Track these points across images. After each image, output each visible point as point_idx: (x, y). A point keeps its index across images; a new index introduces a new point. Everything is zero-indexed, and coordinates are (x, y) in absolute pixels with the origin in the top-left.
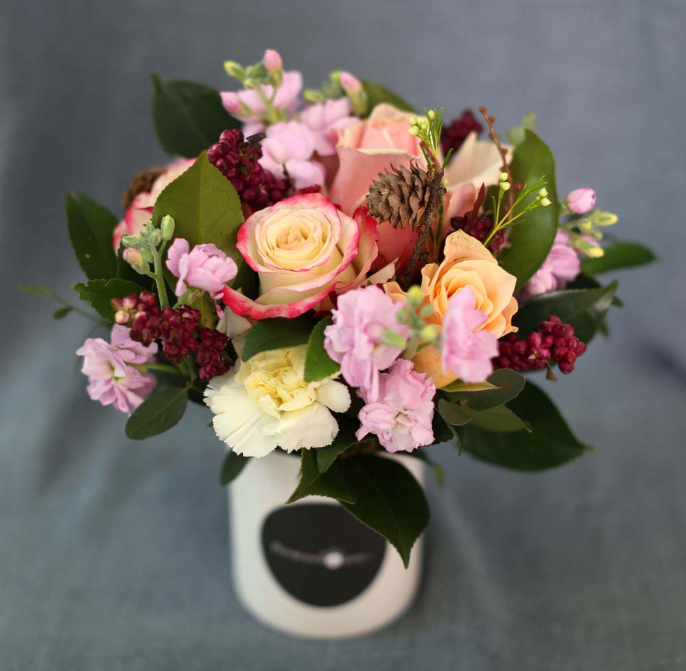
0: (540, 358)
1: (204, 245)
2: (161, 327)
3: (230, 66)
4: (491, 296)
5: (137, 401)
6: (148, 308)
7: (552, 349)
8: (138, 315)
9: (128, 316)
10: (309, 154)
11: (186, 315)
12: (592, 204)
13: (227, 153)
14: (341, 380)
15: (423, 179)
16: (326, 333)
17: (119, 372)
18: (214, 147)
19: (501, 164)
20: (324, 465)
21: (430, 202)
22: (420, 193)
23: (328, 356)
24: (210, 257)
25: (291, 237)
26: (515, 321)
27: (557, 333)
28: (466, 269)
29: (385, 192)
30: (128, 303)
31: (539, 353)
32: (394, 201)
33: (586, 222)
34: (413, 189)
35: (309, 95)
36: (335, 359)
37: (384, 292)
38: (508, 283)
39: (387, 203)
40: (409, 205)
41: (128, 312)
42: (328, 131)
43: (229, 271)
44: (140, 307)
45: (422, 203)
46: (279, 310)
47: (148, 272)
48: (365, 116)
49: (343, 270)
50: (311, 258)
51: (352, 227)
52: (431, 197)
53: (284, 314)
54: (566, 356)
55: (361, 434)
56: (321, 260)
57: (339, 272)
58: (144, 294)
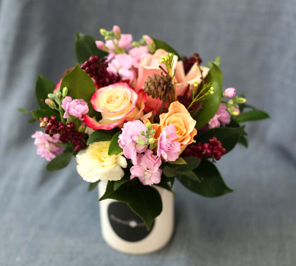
0: (207, 153)
1: (77, 100)
2: (57, 130)
3: (102, 31)
4: (186, 128)
5: (53, 156)
6: (53, 122)
7: (212, 150)
8: (48, 124)
9: (45, 124)
10: (130, 67)
11: (69, 126)
12: (234, 94)
13: (91, 65)
14: (123, 155)
15: (164, 80)
16: (119, 137)
17: (47, 145)
18: (86, 63)
19: (200, 76)
20: (116, 187)
21: (166, 89)
22: (162, 86)
23: (119, 146)
24: (78, 104)
25: (113, 99)
26: (195, 138)
27: (214, 144)
28: (177, 116)
29: (149, 84)
30: (45, 119)
31: (207, 151)
32: (152, 88)
33: (231, 101)
34: (159, 84)
35: (134, 44)
36: (121, 147)
37: (143, 123)
38: (192, 123)
39: (149, 88)
40: (157, 90)
41: (45, 123)
42: (137, 58)
43: (86, 110)
44: (50, 121)
45: (163, 90)
46: (104, 126)
47: (55, 108)
48: (153, 53)
49: (129, 113)
50: (118, 107)
51: (135, 96)
52: (167, 87)
53: (105, 128)
54: (217, 153)
55: (132, 177)
56: (121, 109)
57: (127, 114)
58: (53, 117)
